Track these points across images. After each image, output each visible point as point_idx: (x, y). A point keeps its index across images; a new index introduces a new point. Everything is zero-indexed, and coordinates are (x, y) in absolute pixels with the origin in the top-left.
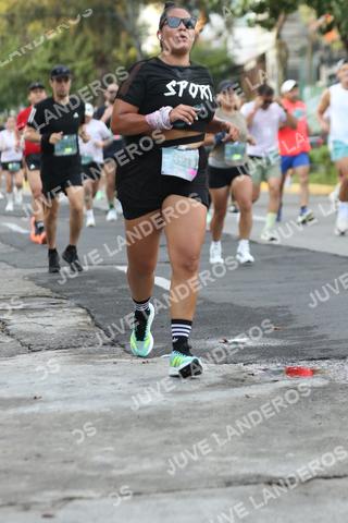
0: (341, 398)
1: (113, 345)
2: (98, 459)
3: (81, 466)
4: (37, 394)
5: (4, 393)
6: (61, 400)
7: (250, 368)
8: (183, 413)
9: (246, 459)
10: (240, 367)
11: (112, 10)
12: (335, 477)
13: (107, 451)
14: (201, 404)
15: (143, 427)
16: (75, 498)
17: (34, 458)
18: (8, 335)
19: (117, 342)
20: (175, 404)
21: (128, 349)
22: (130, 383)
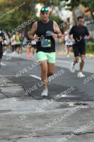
0: (93, 111)
1: (30, 96)
2: (28, 127)
3: (23, 129)
4: (10, 109)
5: (1, 109)
6: (17, 111)
7: (67, 103)
8: (50, 115)
9: (68, 128)
10: (65, 103)
11: (28, 5)
12: (92, 133)
13: (30, 125)
14: (55, 113)
15: (39, 118)
16: (22, 137)
17: (10, 126)
18: (1, 93)
19: (31, 95)
20: (48, 112)
21: (34, 97)
22: (35, 106)
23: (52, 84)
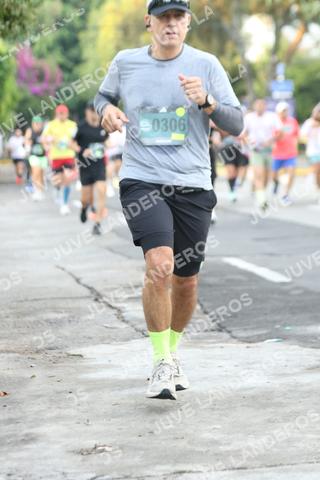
1: (220, 331)
2: (207, 435)
3: (189, 443)
5: (123, 376)
8: (285, 394)
11: (218, 21)
13: (214, 429)
14: (302, 386)
15: (248, 406)
16: (184, 472)
17: (147, 434)
18: (123, 321)
19: (224, 328)
20: (278, 386)
21: (234, 334)
22: (236, 366)
23: (297, 288)
